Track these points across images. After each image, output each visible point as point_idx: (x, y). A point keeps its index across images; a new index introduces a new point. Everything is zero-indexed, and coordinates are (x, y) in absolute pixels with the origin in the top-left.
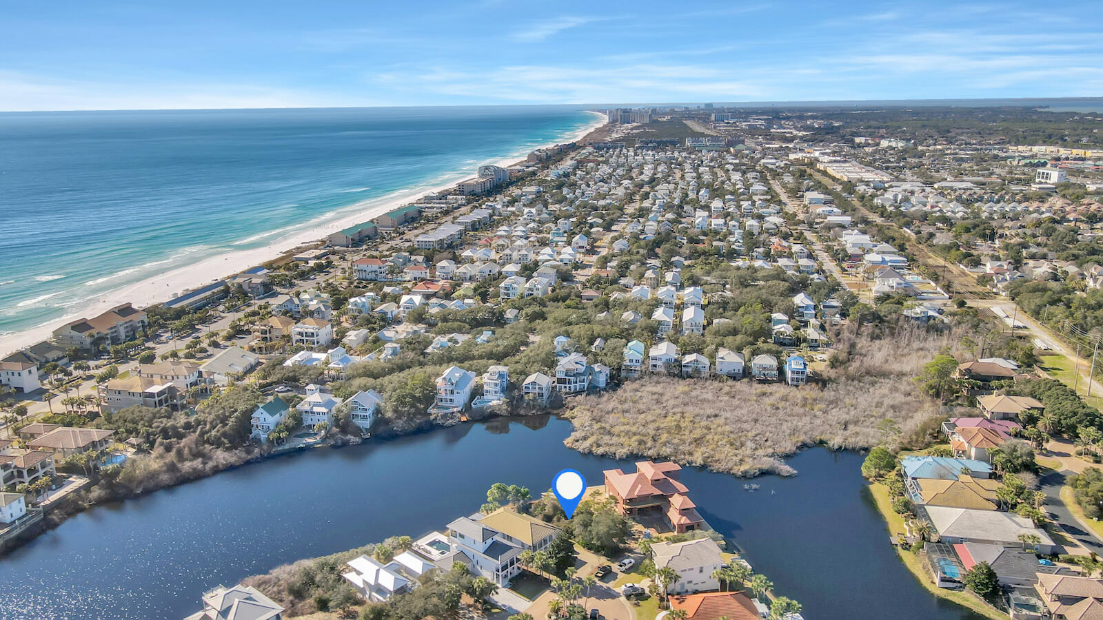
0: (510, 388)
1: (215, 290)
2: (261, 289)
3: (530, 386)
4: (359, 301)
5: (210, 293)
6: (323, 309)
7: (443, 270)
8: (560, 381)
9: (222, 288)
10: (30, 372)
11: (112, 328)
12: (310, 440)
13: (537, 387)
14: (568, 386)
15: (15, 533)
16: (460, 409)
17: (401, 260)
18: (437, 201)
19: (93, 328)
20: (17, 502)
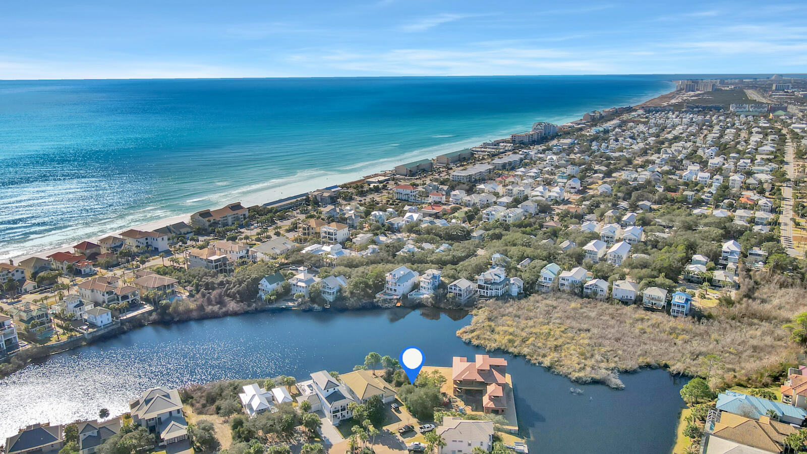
0: (439, 288)
1: (299, 199)
2: (329, 201)
3: (453, 288)
4: (377, 214)
5: (295, 200)
6: (354, 218)
7: (455, 197)
8: (480, 287)
9: (304, 198)
10: (163, 238)
11: (224, 217)
12: (290, 304)
13: (458, 289)
14: (486, 291)
15: (100, 333)
16: (398, 297)
17: (431, 188)
18: (492, 147)
19: (212, 216)
20: (106, 314)
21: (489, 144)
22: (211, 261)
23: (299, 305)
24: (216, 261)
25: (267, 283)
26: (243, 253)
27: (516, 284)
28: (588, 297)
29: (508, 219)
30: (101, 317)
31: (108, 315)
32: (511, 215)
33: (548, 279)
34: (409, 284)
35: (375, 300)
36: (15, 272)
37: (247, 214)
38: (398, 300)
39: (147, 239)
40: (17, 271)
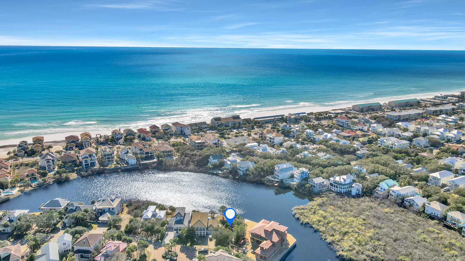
3: (311, 181)
5: (274, 118)
7: (373, 128)
8: (331, 184)
9: (281, 117)
10: (188, 129)
11: (227, 122)
12: (220, 172)
16: (278, 180)
17: (363, 120)
19: (221, 121)
20: (133, 159)
21: (439, 97)
22: (196, 143)
23: (224, 174)
24: (198, 143)
25: (212, 159)
26: (216, 141)
27: (357, 188)
28: (405, 207)
29: (394, 146)
30: (131, 160)
31: (134, 160)
32: (396, 144)
33: (383, 189)
34: (289, 173)
35: (263, 179)
36: (118, 134)
37: (241, 122)
38: (277, 182)
39: (181, 128)
40: (119, 134)
